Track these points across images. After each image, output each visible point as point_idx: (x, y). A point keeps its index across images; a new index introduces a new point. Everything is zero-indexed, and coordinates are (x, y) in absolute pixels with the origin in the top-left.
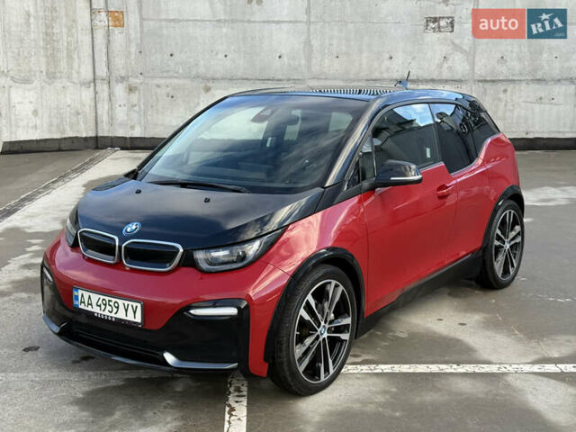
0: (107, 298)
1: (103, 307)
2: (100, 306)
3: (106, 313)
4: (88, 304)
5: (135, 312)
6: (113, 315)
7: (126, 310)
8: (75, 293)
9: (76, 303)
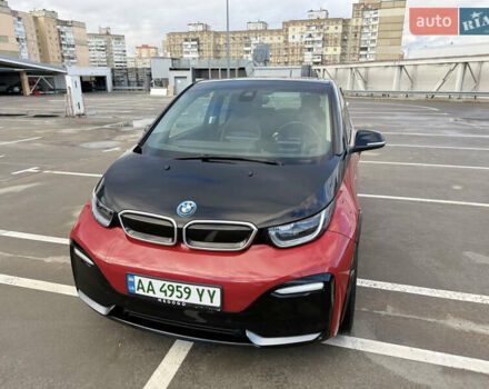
0: (175, 285)
1: (169, 293)
2: (165, 292)
3: (174, 298)
4: (149, 290)
5: (212, 297)
6: (183, 300)
7: (201, 296)
8: (130, 279)
9: (131, 288)
